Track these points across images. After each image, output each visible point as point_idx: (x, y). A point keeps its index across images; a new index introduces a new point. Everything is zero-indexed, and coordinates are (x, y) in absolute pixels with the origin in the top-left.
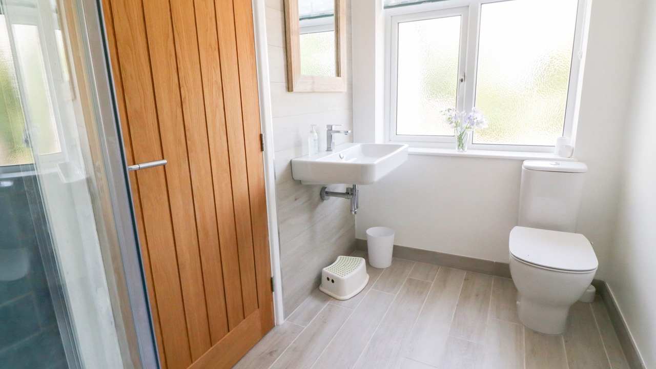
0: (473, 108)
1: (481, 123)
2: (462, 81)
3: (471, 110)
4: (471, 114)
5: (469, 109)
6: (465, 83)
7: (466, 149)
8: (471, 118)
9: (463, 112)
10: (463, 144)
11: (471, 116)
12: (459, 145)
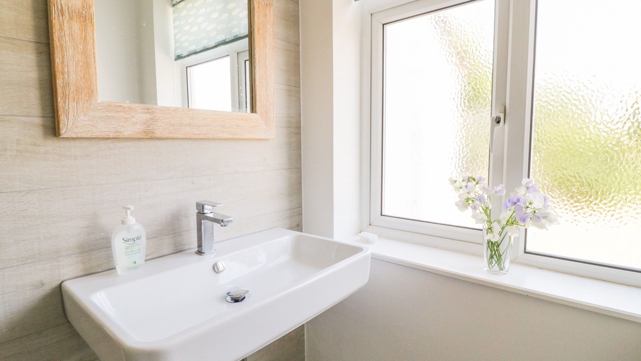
0: (525, 180)
1: (545, 217)
2: (498, 122)
3: (521, 185)
4: (521, 192)
5: (514, 181)
6: (504, 128)
7: (507, 264)
8: (521, 204)
9: (499, 188)
10: (500, 256)
11: (518, 200)
12: (492, 257)
